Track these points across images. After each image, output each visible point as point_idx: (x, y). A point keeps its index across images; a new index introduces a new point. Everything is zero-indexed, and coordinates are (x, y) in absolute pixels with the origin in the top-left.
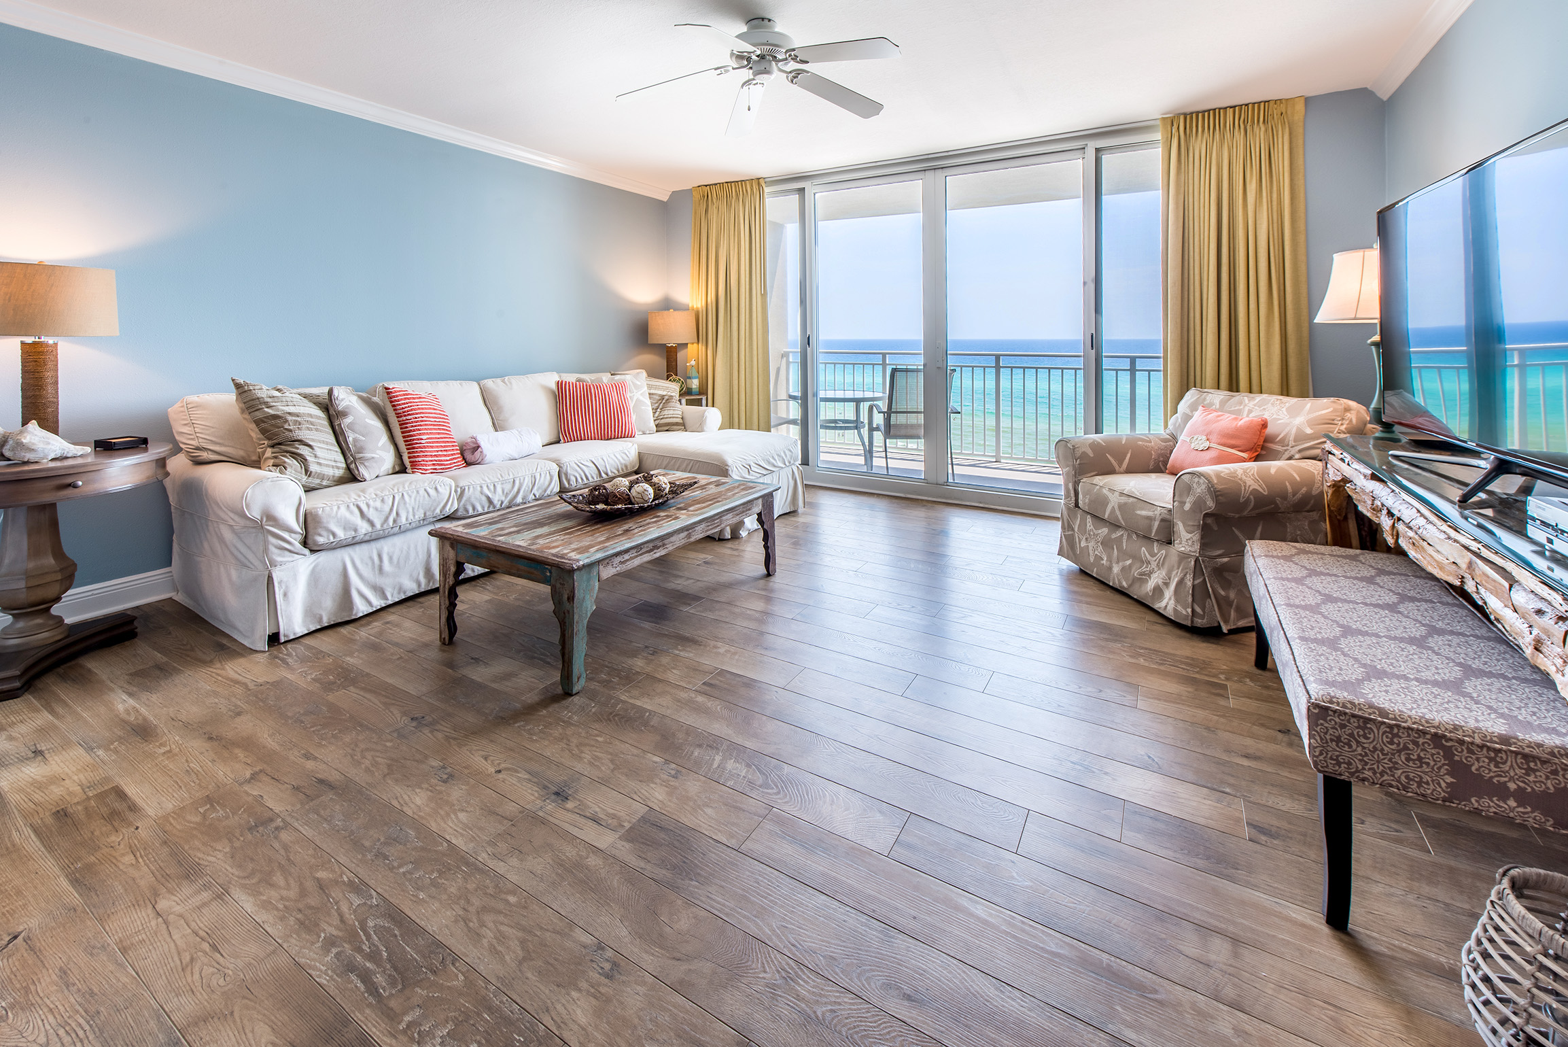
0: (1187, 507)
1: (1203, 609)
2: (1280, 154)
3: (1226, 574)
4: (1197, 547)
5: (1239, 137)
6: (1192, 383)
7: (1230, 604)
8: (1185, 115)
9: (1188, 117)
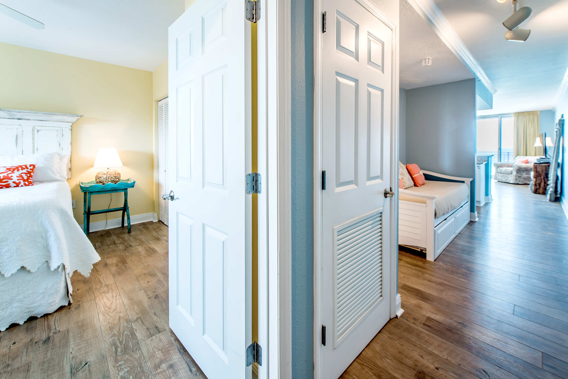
0: (514, 169)
1: (516, 181)
2: (535, 120)
4: (516, 174)
5: (528, 116)
6: (519, 154)
7: (521, 181)
9: (518, 113)
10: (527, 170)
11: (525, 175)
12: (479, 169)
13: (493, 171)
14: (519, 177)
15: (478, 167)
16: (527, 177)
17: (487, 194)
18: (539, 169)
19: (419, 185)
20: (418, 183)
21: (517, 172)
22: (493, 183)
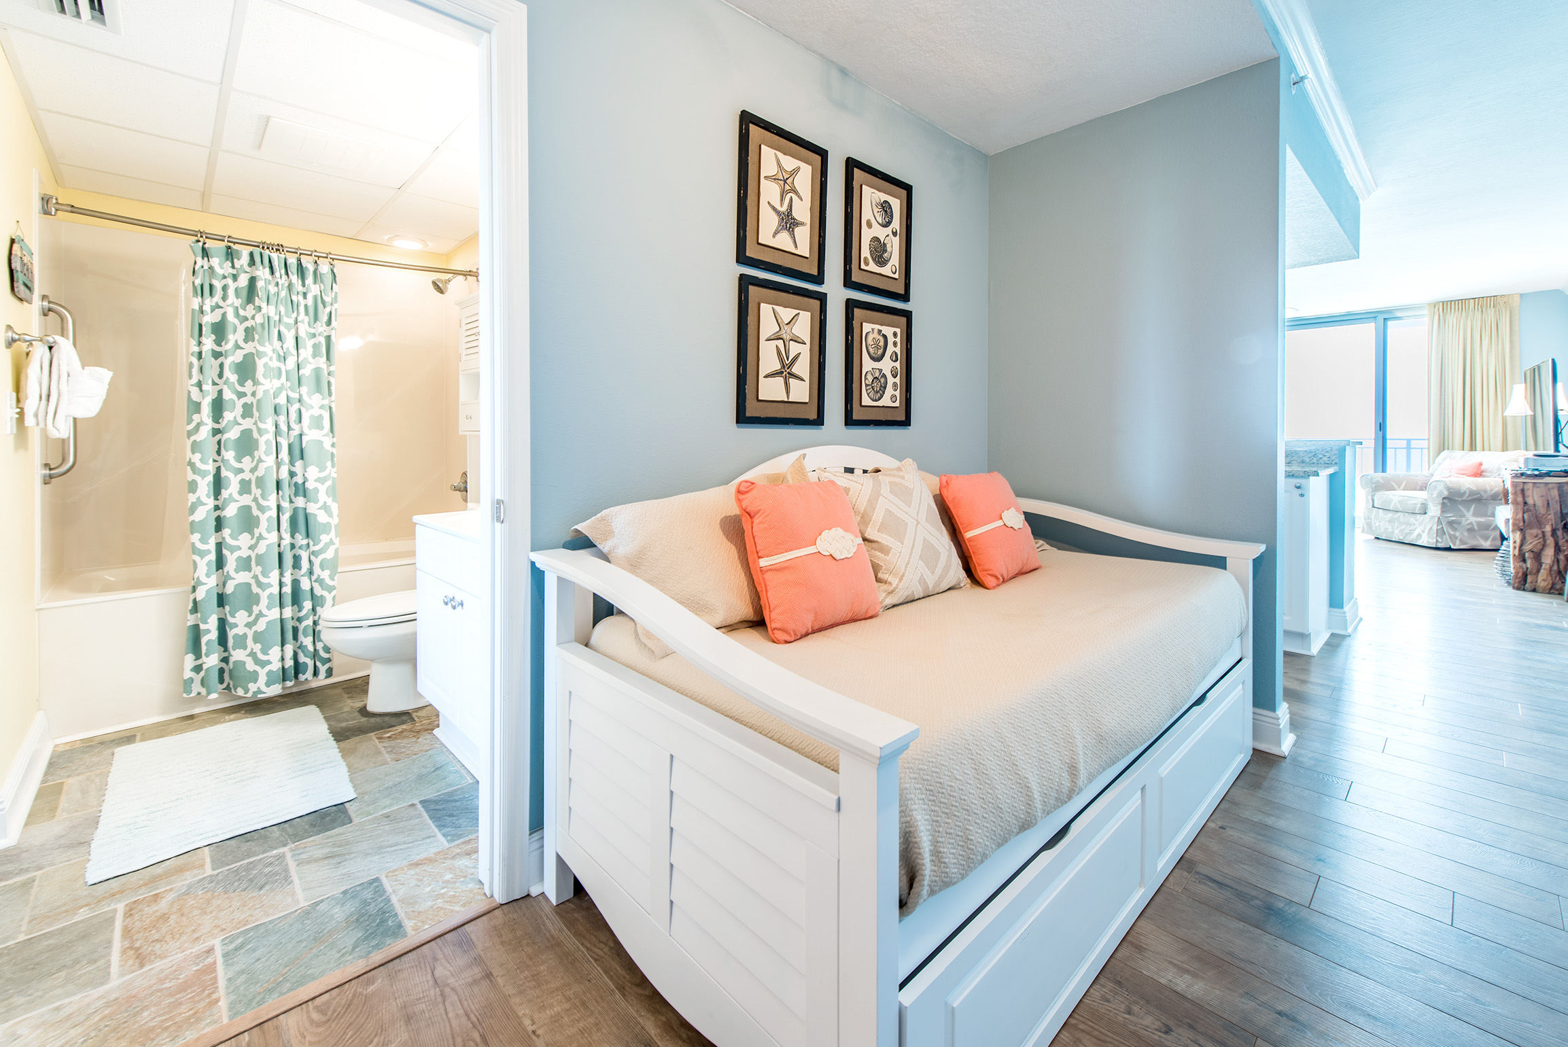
0: (1434, 495)
1: (1442, 539)
2: (1504, 325)
3: (1454, 525)
4: (1439, 512)
5: (1478, 315)
6: (1446, 446)
7: (1456, 538)
8: (1443, 303)
9: (1445, 304)
10: (1481, 501)
11: (1470, 517)
12: (1302, 495)
13: (1358, 502)
14: (1451, 523)
15: (1298, 488)
16: (1479, 523)
17: (1336, 599)
18: (1535, 497)
19: (990, 581)
20: (986, 567)
21: (1443, 504)
22: (1359, 545)
